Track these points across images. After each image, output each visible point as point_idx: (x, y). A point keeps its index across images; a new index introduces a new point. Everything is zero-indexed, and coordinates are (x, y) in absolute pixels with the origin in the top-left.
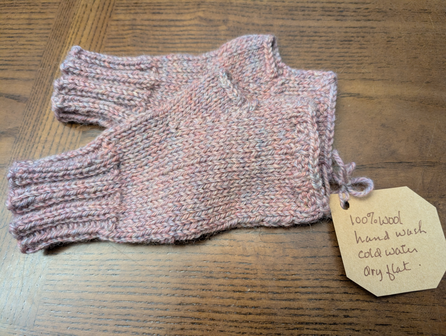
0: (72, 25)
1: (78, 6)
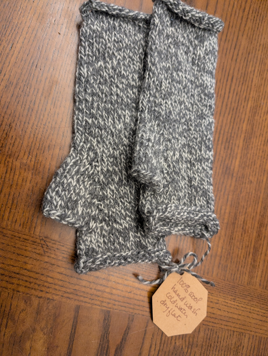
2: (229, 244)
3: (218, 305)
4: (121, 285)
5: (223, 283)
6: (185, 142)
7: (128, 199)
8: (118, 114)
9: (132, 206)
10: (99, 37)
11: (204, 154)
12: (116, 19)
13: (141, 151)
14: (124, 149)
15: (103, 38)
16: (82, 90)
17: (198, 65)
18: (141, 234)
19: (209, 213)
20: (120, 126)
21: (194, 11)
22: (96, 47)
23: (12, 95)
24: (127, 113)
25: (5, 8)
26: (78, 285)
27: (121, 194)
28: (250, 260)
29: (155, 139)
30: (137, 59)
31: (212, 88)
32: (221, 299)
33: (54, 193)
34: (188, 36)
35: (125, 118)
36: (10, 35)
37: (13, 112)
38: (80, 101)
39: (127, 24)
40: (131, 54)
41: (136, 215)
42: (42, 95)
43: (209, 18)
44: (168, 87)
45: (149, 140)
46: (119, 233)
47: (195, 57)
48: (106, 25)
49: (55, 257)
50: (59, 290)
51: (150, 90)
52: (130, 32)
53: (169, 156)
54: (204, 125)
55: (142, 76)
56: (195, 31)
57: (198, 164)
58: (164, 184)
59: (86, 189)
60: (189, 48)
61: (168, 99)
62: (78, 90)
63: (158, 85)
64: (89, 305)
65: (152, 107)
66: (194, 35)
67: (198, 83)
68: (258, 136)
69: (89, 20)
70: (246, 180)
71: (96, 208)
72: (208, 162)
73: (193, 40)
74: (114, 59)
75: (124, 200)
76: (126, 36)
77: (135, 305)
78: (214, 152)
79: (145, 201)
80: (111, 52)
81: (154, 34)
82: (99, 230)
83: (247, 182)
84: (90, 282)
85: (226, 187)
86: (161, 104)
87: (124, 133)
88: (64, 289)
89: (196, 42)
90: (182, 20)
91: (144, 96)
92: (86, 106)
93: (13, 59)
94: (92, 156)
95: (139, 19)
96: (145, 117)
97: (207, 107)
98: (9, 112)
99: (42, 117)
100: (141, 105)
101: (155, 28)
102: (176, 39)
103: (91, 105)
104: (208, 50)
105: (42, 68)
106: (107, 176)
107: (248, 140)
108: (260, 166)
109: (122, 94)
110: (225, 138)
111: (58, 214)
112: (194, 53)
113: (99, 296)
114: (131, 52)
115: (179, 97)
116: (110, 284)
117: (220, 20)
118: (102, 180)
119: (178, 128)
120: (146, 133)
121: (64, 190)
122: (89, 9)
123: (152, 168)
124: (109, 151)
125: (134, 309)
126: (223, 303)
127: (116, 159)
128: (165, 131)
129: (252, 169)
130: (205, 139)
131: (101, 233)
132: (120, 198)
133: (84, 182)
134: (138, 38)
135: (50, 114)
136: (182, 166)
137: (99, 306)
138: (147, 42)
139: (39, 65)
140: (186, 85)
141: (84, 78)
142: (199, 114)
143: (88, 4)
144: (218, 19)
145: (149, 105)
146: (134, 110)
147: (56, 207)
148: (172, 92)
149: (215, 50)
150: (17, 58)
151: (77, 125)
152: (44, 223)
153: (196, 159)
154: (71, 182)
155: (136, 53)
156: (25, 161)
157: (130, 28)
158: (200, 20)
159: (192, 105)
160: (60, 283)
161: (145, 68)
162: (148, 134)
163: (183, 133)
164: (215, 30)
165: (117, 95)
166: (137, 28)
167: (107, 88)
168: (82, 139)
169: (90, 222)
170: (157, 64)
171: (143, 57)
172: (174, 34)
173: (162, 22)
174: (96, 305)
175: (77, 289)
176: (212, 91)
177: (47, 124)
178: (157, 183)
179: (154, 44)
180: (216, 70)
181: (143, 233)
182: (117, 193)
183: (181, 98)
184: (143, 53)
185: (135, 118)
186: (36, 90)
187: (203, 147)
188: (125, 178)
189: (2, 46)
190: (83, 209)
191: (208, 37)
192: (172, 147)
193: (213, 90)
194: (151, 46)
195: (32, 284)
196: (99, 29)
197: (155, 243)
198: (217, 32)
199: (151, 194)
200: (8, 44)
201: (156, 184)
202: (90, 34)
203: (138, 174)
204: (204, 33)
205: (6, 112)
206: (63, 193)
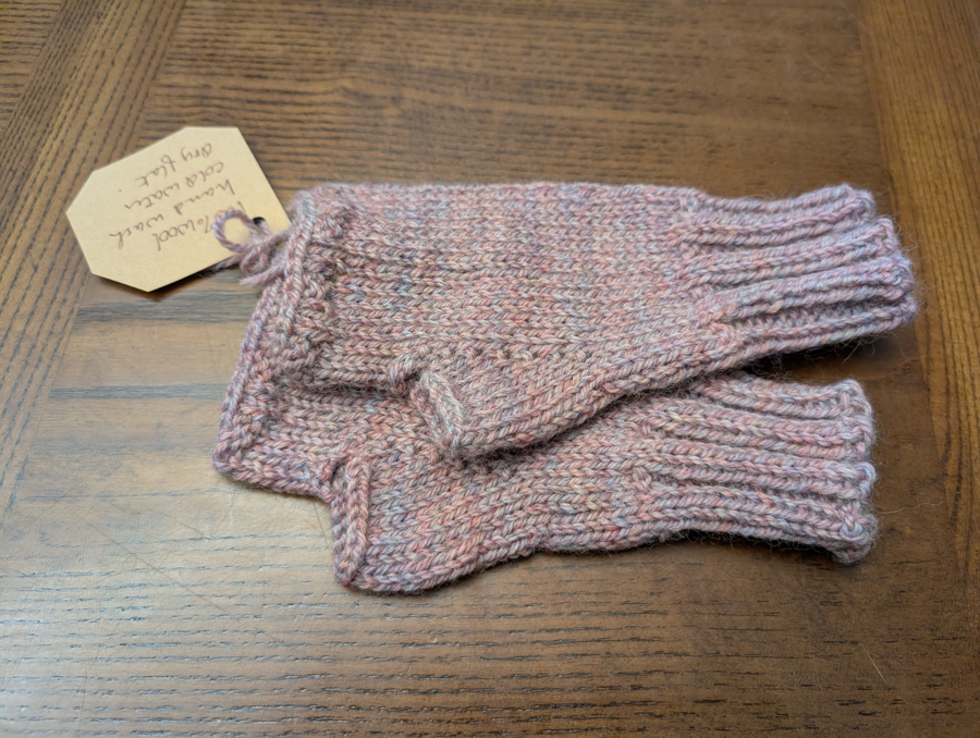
0: (67, 90)
1: (84, 53)
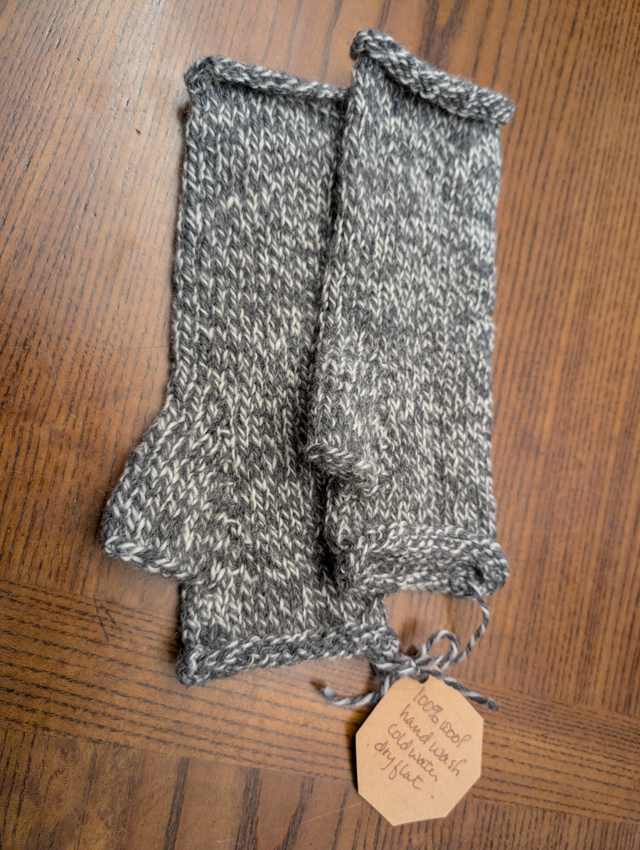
2: (532, 608)
3: (507, 750)
4: (283, 709)
5: (519, 700)
6: (428, 378)
7: (299, 510)
8: (274, 316)
9: (309, 528)
10: (230, 142)
11: (472, 404)
12: (268, 100)
13: (327, 402)
14: (288, 395)
15: (238, 143)
16: (191, 261)
17: (456, 201)
18: (328, 591)
19: (485, 541)
20: (278, 344)
21: (446, 81)
22: (223, 163)
23: (31, 275)
24: (296, 315)
25: (13, 74)
26: (185, 711)
27: (282, 501)
28: (579, 645)
29: (358, 374)
30: (316, 189)
31: (489, 253)
32: (513, 737)
33: (129, 502)
34: (432, 135)
35: (289, 325)
36: (25, 138)
37: (32, 313)
38: (188, 289)
39: (294, 111)
40: (303, 179)
41: (316, 548)
42: (99, 273)
43: (480, 96)
44: (388, 252)
45: (345, 377)
46: (277, 589)
47: (448, 182)
48: (245, 114)
49: (131, 647)
50: (142, 725)
51: (345, 261)
52: (299, 128)
53: (392, 410)
54: (472, 339)
55: (327, 227)
56: (449, 123)
57: (457, 428)
58: (380, 476)
59: (201, 490)
60: (435, 163)
61: (388, 281)
62: (181, 262)
63: (364, 248)
64: (211, 758)
65: (351, 300)
66: (446, 132)
67: (456, 242)
68: (595, 359)
69: (205, 103)
70: (569, 460)
71: (224, 533)
72: (480, 422)
73: (443, 143)
74: (265, 191)
75: (289, 514)
76: (292, 137)
77: (317, 753)
78: (493, 398)
79: (338, 514)
80: (257, 175)
81: (355, 134)
82: (232, 584)
83: (571, 465)
84: (212, 704)
85: (522, 477)
86: (373, 293)
87: (289, 359)
88: (152, 722)
89: (452, 149)
90: (417, 100)
91: (333, 275)
92: (200, 299)
93: (32, 194)
94: (215, 414)
95: (321, 100)
96: (336, 325)
97: (477, 295)
98: (22, 314)
99: (99, 325)
100: (326, 296)
101: (358, 119)
102: (405, 143)
103: (212, 296)
104: (480, 166)
105: (100, 212)
106: (251, 458)
107: (572, 368)
108: (600, 428)
109: (282, 270)
110: (520, 365)
111: (139, 549)
112: (447, 174)
113: (233, 736)
114: (302, 175)
115: (413, 275)
116: (258, 706)
117: (505, 99)
118: (239, 468)
119: (412, 345)
120: (338, 362)
121: (151, 494)
122: (206, 76)
123: (352, 440)
124: (255, 401)
125: (314, 763)
126: (519, 745)
127: (271, 418)
128: (382, 354)
129: (582, 436)
130: (473, 369)
131: (238, 591)
132: (280, 508)
133: (196, 475)
134: (319, 141)
135: (117, 318)
136: (422, 432)
137: (235, 758)
138: (339, 151)
139: (92, 203)
140: (429, 247)
141: (195, 234)
142: (459, 312)
143: (205, 66)
144: (499, 97)
145: (346, 295)
146: (310, 306)
147: (134, 533)
148: (398, 264)
149: (493, 167)
150: (41, 188)
151: (180, 343)
152: (106, 569)
153: (453, 415)
154: (167, 476)
155: (313, 175)
156: (60, 428)
157: (300, 120)
158: (460, 100)
159: (444, 292)
160: (143, 707)
161: (335, 209)
162: (343, 364)
163: (422, 357)
164: (494, 122)
165: (272, 272)
166: (316, 120)
167: (248, 257)
168: (192, 373)
169: (211, 565)
170: (361, 202)
171: (330, 184)
172: (401, 131)
173: (373, 106)
174: (225, 756)
175: (182, 719)
176: (489, 259)
177: (111, 340)
178: (365, 475)
179: (356, 157)
180: (498, 210)
181: (332, 589)
182: (273, 497)
183: (419, 276)
184: (331, 176)
185: (313, 324)
186: (86, 263)
187: (469, 388)
188: (291, 463)
189: (7, 162)
190: (196, 537)
191: (479, 136)
192: (398, 390)
193: (492, 256)
194: (348, 161)
195: (79, 712)
196: (231, 124)
197: (362, 612)
198: (500, 126)
199: (352, 499)
200: (20, 158)
201: (363, 478)
202: (209, 134)
203: (321, 457)
204: (469, 128)
205: (15, 313)
206: (150, 501)
